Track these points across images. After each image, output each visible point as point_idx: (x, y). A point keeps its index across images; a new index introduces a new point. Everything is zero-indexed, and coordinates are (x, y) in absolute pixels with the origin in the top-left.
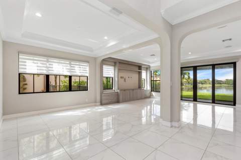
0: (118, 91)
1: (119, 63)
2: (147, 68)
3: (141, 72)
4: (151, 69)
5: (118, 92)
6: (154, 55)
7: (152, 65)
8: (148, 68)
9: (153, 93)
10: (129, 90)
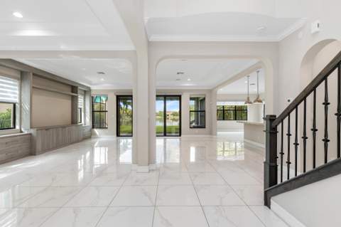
0: (32, 131)
1: (34, 74)
2: (85, 91)
3: (77, 97)
4: (93, 93)
5: (31, 134)
6: (103, 73)
7: (93, 88)
8: (87, 92)
9: (96, 131)
10: (56, 127)
